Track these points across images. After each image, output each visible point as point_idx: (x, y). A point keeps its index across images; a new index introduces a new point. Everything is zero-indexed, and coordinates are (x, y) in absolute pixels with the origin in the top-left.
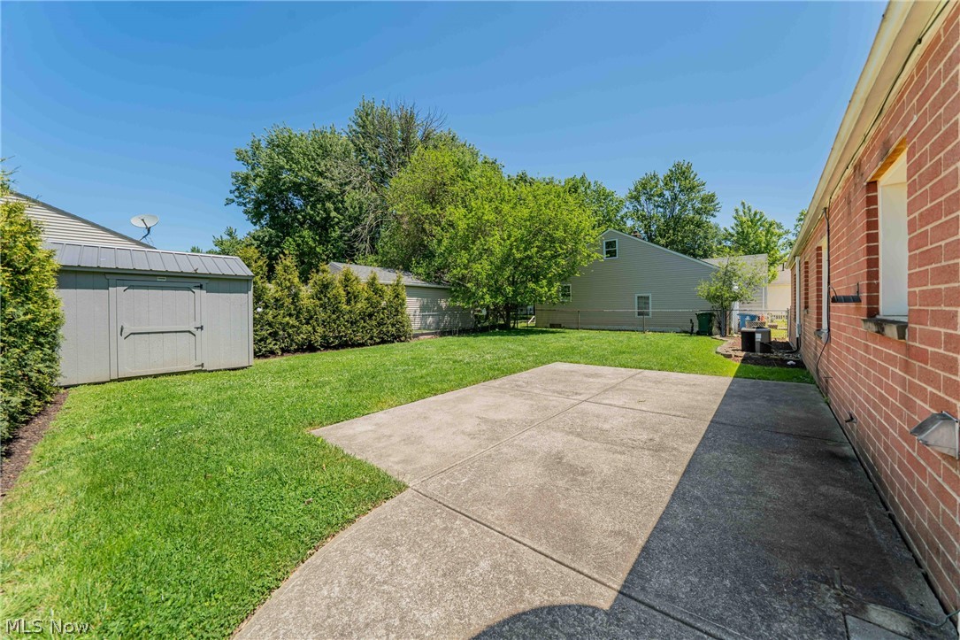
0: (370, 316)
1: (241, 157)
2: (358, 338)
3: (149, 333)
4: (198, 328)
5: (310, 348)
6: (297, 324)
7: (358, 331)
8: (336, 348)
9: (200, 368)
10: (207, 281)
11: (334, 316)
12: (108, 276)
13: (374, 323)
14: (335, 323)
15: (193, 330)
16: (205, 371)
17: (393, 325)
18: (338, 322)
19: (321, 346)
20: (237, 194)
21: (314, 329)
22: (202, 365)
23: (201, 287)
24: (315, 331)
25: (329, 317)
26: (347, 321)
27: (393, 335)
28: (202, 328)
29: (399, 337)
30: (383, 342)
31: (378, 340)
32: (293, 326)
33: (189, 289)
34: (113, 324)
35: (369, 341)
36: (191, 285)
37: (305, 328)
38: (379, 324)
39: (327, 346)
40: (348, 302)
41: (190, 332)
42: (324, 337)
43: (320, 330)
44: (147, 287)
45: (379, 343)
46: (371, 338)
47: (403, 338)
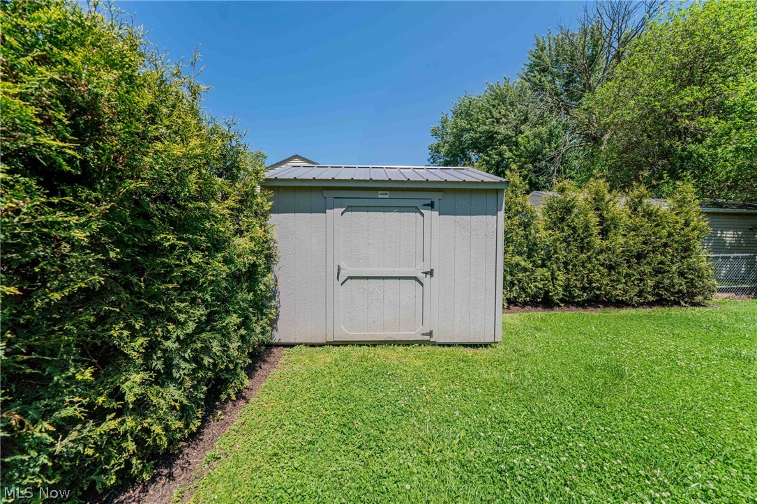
0: (640, 256)
1: (435, 133)
2: (617, 292)
3: (367, 278)
4: (426, 273)
5: (546, 302)
6: (530, 266)
7: (618, 281)
8: (583, 305)
9: (427, 338)
10: (440, 195)
11: (583, 257)
12: (326, 193)
13: (648, 269)
14: (584, 267)
15: (421, 276)
16: (434, 344)
17: (682, 274)
18: (589, 266)
19: (562, 300)
20: (432, 161)
21: (553, 274)
22: (430, 334)
23: (431, 206)
24: (554, 278)
25: (576, 257)
26: (602, 265)
27: (680, 291)
28: (431, 273)
29: (692, 295)
30: (661, 302)
31: (651, 298)
32: (525, 270)
33: (416, 209)
34: (330, 263)
35: (636, 299)
36: (419, 203)
37: (539, 272)
38: (658, 272)
39: (569, 301)
40: (604, 234)
41: (416, 278)
42: (567, 288)
43: (561, 276)
44: (368, 208)
45: (651, 304)
46: (640, 294)
47: (699, 298)
